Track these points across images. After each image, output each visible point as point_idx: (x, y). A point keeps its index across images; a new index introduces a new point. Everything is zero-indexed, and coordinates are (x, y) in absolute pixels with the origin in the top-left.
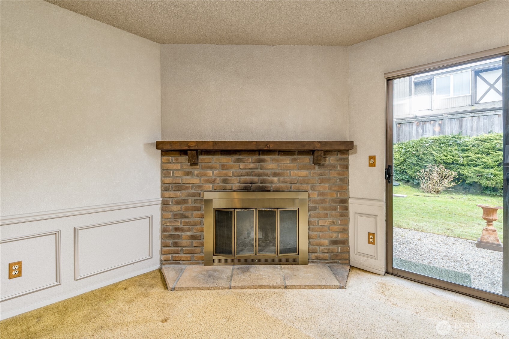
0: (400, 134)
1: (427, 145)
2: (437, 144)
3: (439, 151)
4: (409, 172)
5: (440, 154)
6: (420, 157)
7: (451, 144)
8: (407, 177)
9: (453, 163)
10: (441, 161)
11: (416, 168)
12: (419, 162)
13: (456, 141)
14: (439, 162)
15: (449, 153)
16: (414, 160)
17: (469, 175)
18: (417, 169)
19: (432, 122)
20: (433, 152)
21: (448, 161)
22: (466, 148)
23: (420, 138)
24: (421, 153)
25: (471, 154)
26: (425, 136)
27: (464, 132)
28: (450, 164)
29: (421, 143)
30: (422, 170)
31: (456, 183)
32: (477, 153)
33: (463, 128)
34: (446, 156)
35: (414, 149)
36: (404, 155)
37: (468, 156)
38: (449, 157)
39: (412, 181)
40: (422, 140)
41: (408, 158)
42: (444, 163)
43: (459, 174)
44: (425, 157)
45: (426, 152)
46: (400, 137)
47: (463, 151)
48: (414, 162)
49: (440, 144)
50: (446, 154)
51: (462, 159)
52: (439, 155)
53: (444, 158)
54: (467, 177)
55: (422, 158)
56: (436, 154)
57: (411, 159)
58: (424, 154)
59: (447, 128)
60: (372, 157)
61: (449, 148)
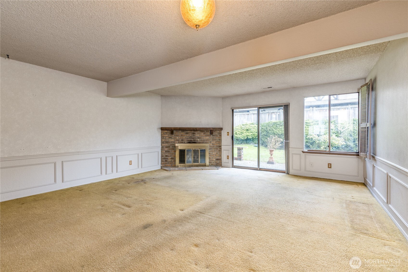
1: (271, 125)
2: (276, 125)
3: (276, 128)
5: (276, 130)
6: (268, 131)
7: (281, 125)
8: (262, 142)
10: (277, 134)
11: (266, 137)
12: (267, 134)
14: (276, 134)
15: (280, 130)
18: (266, 138)
19: (275, 113)
20: (273, 129)
21: (280, 134)
23: (269, 121)
24: (268, 129)
26: (271, 121)
28: (280, 135)
29: (268, 125)
30: (268, 138)
34: (279, 131)
35: (265, 127)
39: (264, 144)
40: (269, 123)
41: (262, 132)
42: (278, 134)
44: (270, 132)
45: (271, 129)
48: (265, 134)
49: (277, 125)
50: (279, 130)
52: (276, 131)
53: (278, 132)
56: (275, 130)
57: (264, 132)
58: (270, 130)
60: (228, 133)
61: (281, 127)
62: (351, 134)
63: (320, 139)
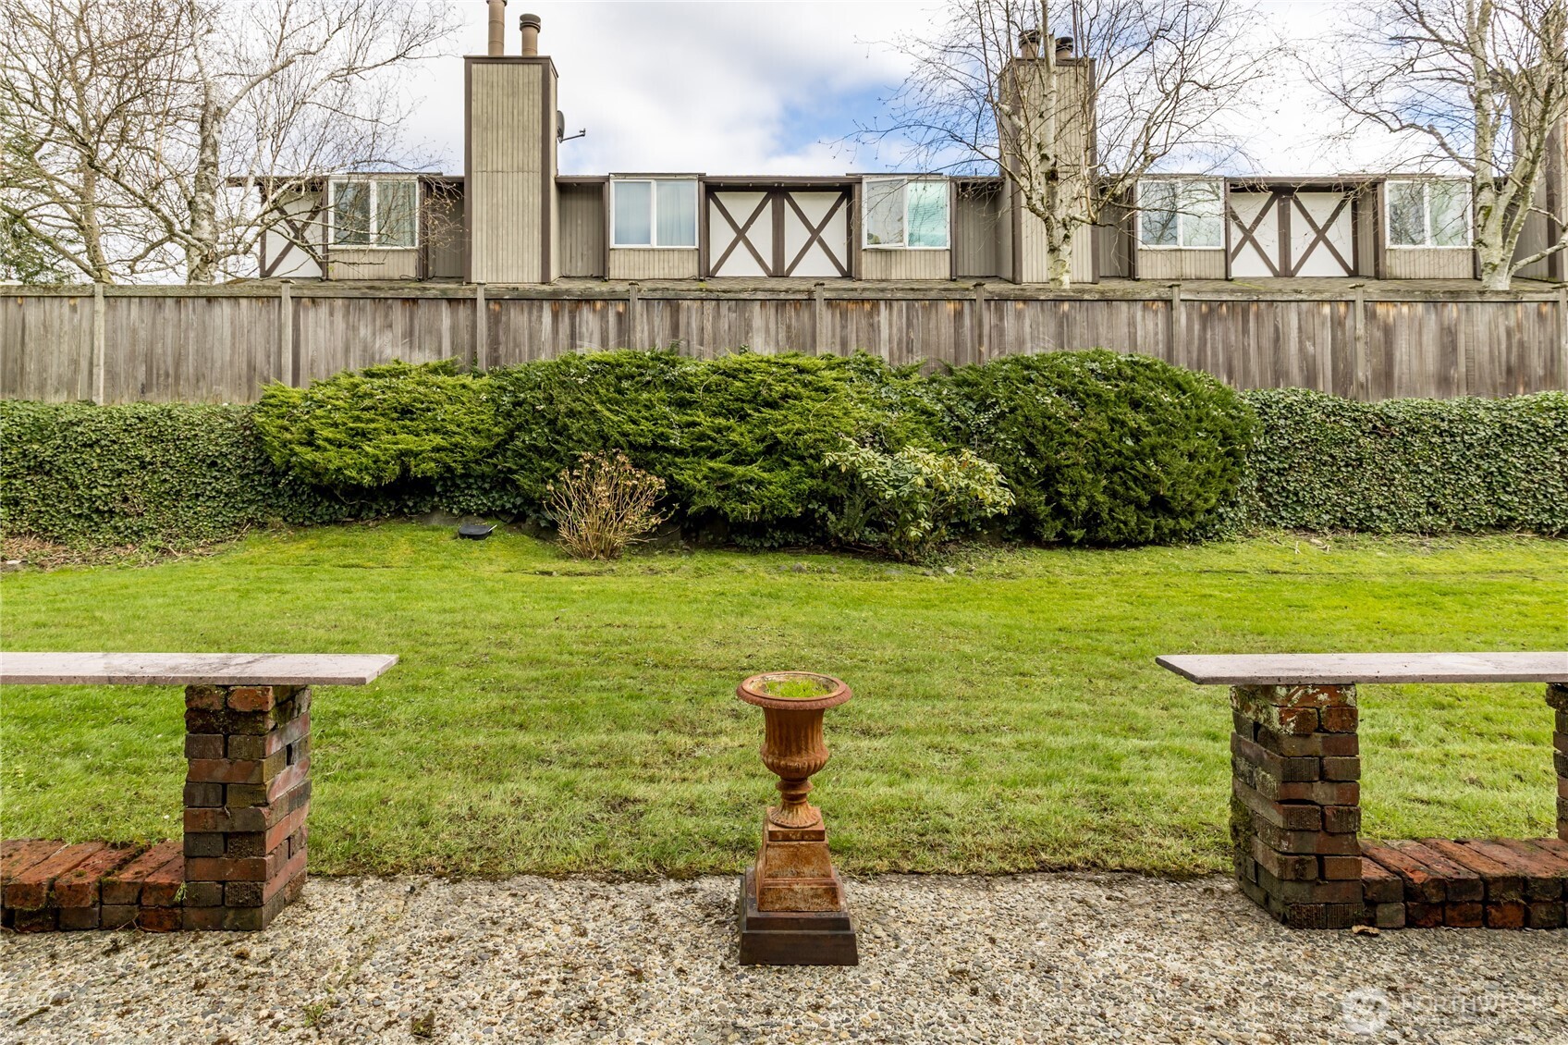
0: (502, 338)
1: (581, 381)
2: (611, 378)
3: (617, 403)
4: (523, 480)
5: (617, 413)
6: (560, 424)
7: (649, 382)
8: (519, 501)
9: (655, 447)
10: (622, 440)
11: (547, 464)
12: (557, 442)
13: (662, 372)
14: (617, 445)
15: (644, 413)
16: (538, 435)
17: (698, 486)
18: (548, 469)
19: (598, 304)
20: (599, 407)
21: (642, 440)
22: (687, 395)
23: (564, 353)
24: (562, 408)
25: (700, 417)
26: (579, 353)
27: (683, 343)
28: (645, 448)
29: (560, 375)
30: (565, 475)
31: (663, 516)
32: (715, 415)
33: (681, 334)
34: (634, 422)
35: (540, 395)
36: (508, 415)
37: (694, 424)
38: (645, 426)
39: (534, 516)
40: (568, 364)
41: (519, 427)
42: (631, 445)
43: (672, 484)
44: (574, 425)
45: (578, 407)
46: (502, 350)
47: (683, 405)
48: (541, 443)
49: (619, 379)
50: (634, 414)
51: (677, 432)
52: (616, 419)
53: (629, 427)
54: (691, 492)
55: (566, 427)
56: (608, 414)
57: (531, 431)
58: (572, 414)
59: (638, 326)
61: (645, 395)
62: (1032, 440)
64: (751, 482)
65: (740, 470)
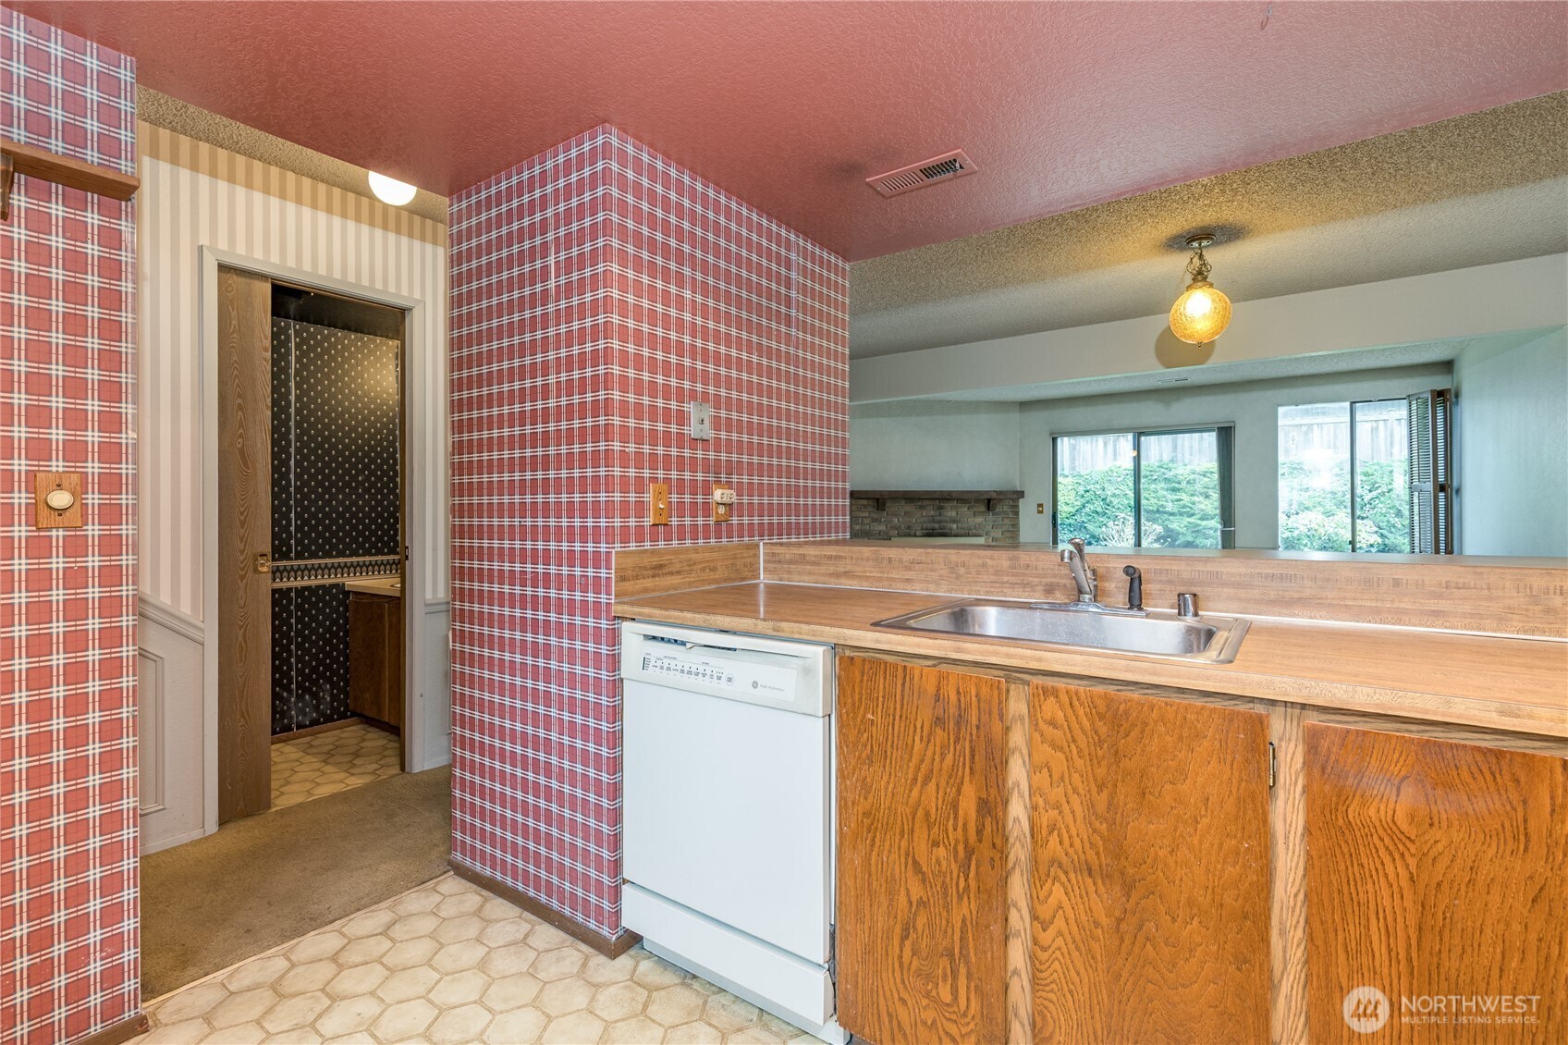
0: (1077, 457)
4: (1090, 527)
9: (1158, 511)
13: (1164, 474)
15: (1152, 495)
16: (1098, 506)
17: (1181, 530)
22: (1177, 485)
24: (1109, 493)
25: (1183, 496)
26: (1118, 463)
28: (1153, 511)
30: (1111, 523)
31: (1163, 544)
32: (1192, 495)
33: (1179, 450)
35: (1098, 486)
36: (1083, 496)
37: (1180, 500)
38: (1153, 501)
40: (1112, 471)
41: (1088, 502)
43: (1167, 529)
44: (1115, 501)
45: (1117, 492)
46: (1077, 463)
47: (1174, 490)
48: (1099, 510)
51: (1170, 504)
54: (1178, 533)
55: (1111, 502)
57: (1094, 504)
58: (1114, 495)
59: (1153, 449)
60: (1040, 505)
61: (1154, 486)
63: (1295, 525)
64: (1211, 529)
65: (1204, 523)
